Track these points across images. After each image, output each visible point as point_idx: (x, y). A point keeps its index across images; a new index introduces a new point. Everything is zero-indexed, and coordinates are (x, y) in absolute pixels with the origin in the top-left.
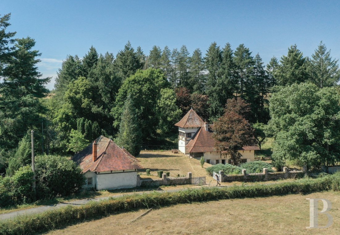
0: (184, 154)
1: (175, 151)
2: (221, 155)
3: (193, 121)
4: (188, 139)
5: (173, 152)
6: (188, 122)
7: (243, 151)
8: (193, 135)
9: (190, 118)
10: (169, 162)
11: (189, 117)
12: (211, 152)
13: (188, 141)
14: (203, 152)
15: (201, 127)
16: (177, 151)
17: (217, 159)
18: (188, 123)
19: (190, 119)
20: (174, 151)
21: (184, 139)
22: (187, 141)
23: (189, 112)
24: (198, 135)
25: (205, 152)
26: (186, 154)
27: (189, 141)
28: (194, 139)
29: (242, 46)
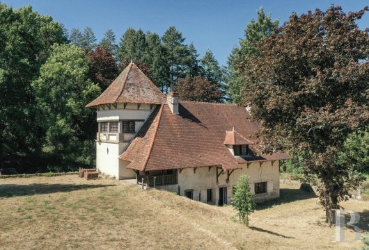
0: (114, 178)
1: (90, 173)
2: (218, 176)
3: (139, 91)
4: (127, 136)
5: (83, 176)
6: (125, 91)
7: (261, 164)
8: (138, 126)
9: (130, 82)
10: (80, 212)
11: (127, 79)
12: (195, 169)
13: (127, 144)
14: (176, 170)
15: (160, 106)
16: (94, 173)
17: (210, 187)
18: (126, 94)
19: (130, 84)
20: (86, 174)
21: (115, 138)
22: (125, 142)
23: (128, 69)
24: (155, 124)
25: (181, 170)
26: (122, 178)
27: (129, 142)
28: (146, 136)
29: (172, 29)
